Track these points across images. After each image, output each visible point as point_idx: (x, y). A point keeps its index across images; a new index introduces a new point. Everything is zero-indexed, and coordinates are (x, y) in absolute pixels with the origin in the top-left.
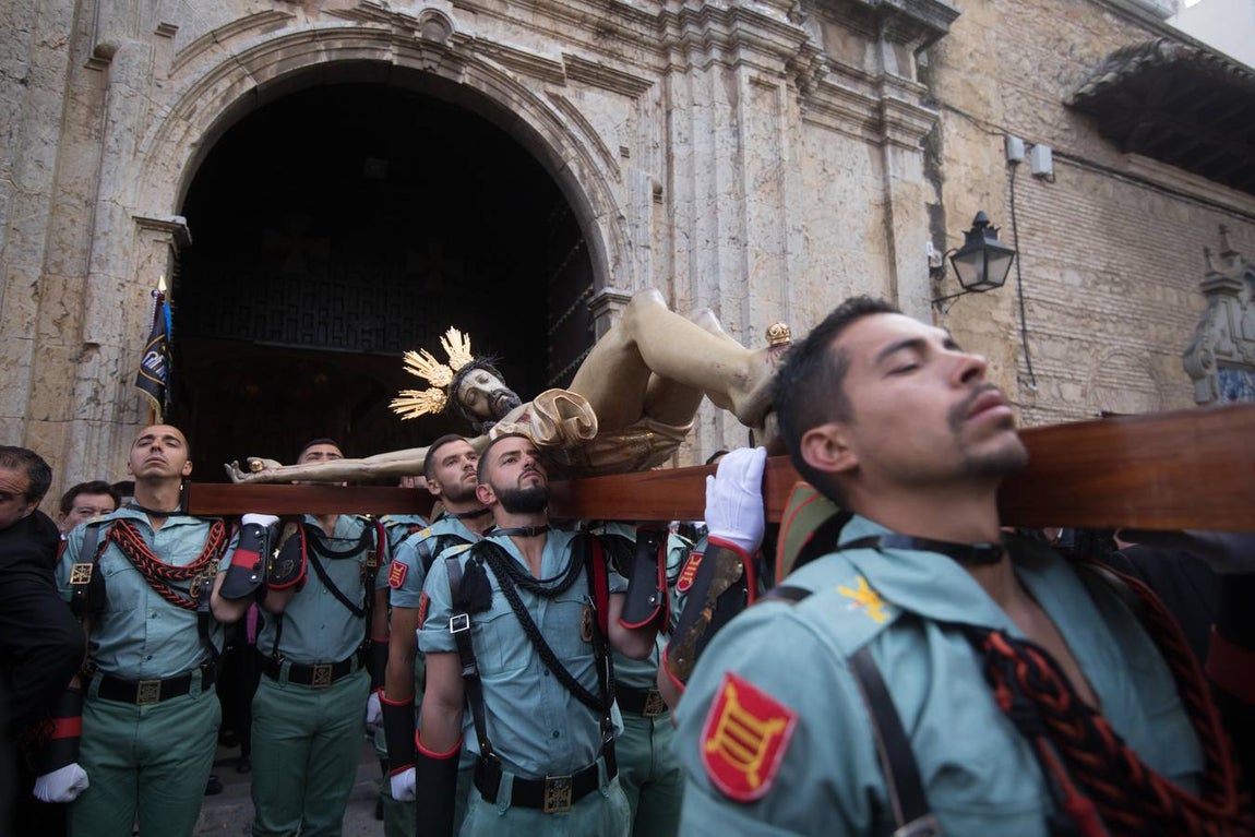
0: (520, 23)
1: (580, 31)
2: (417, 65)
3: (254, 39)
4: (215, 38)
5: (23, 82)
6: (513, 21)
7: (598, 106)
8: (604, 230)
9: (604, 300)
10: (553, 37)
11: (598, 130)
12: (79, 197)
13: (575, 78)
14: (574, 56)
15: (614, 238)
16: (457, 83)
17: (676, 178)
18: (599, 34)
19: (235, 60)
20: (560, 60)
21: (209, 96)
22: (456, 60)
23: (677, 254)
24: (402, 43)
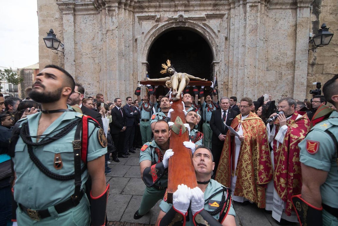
0: (197, 10)
1: (210, 7)
2: (178, 26)
3: (154, 30)
4: (149, 32)
5: (128, 47)
6: (196, 10)
7: (213, 23)
8: (214, 49)
9: (214, 63)
10: (204, 11)
11: (213, 28)
12: (136, 61)
13: (208, 18)
14: (208, 14)
15: (216, 50)
16: (185, 27)
17: (231, 34)
18: (214, 6)
19: (152, 35)
20: (205, 16)
21: (149, 42)
22: (184, 23)
23: (230, 51)
24: (176, 23)
